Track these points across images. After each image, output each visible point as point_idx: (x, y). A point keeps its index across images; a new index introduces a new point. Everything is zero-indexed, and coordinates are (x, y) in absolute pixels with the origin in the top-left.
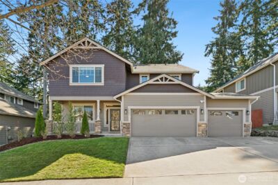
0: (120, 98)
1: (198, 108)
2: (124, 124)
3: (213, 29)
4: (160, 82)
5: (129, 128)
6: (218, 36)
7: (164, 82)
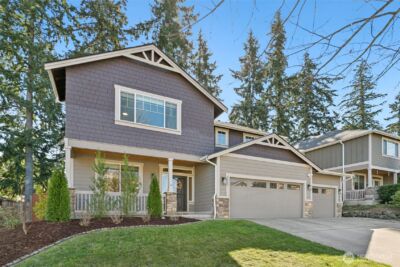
0: (214, 160)
1: (305, 182)
2: (221, 200)
3: (236, 90)
4: (269, 144)
5: (227, 206)
6: (244, 99)
7: (273, 145)
